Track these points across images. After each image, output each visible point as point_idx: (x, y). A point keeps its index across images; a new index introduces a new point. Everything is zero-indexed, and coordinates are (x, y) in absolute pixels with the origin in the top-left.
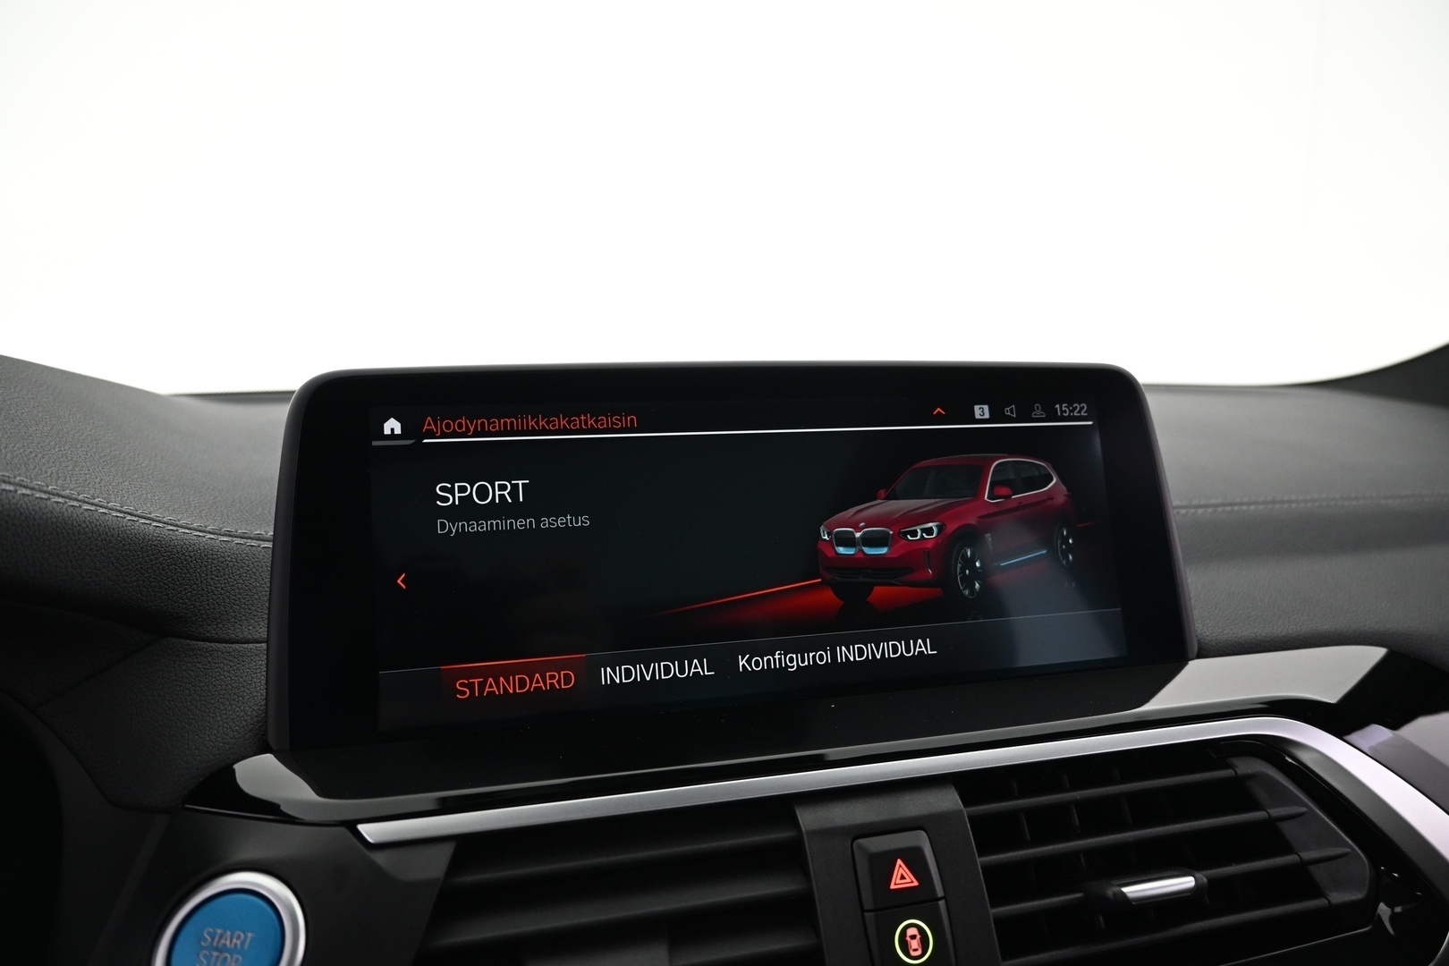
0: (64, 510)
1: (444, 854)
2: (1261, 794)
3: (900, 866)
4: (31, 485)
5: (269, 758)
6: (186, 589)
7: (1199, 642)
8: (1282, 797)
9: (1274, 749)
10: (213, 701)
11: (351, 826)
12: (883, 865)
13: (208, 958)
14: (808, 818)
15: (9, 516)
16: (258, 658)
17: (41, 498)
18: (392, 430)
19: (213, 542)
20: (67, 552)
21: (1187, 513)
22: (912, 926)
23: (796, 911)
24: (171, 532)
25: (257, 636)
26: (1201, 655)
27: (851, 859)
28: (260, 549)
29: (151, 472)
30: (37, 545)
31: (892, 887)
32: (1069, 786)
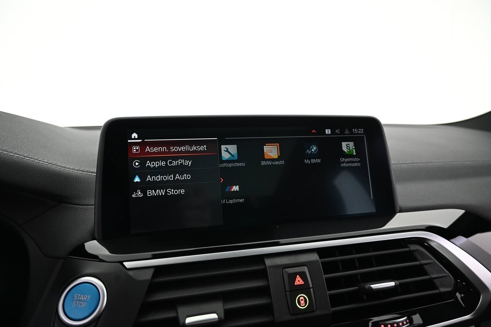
0: (29, 162)
1: (151, 271)
2: (418, 256)
3: (298, 277)
4: (19, 154)
5: (95, 241)
6: (68, 188)
7: (400, 207)
8: (425, 257)
10: (77, 224)
11: (121, 263)
12: (293, 277)
13: (76, 303)
14: (269, 262)
16: (92, 210)
17: (22, 158)
18: (135, 137)
19: (77, 173)
20: (31, 175)
21: (398, 166)
22: (302, 296)
23: (264, 291)
24: (64, 170)
25: (91, 203)
26: (401, 211)
27: (282, 275)
28: (92, 176)
29: (57, 151)
30: (21, 173)
31: (295, 284)
32: (355, 253)
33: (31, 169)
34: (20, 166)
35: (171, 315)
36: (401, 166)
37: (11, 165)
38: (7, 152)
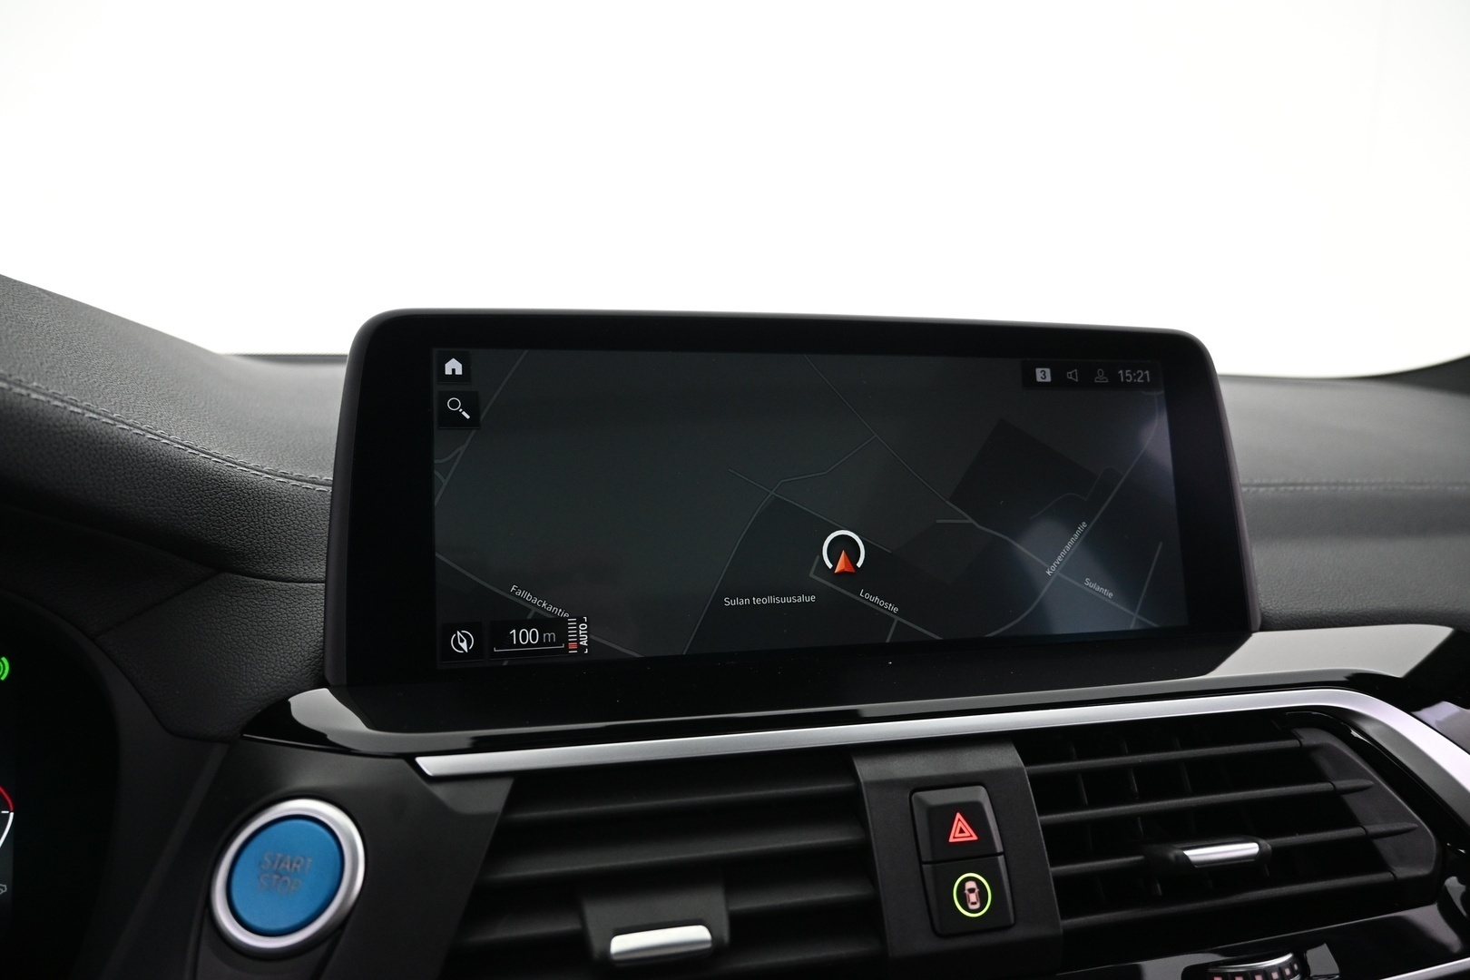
0: (129, 437)
1: (503, 789)
2: (1326, 765)
3: (959, 820)
4: (97, 411)
5: (325, 691)
6: (243, 526)
7: (1263, 615)
8: (1346, 769)
9: (1339, 721)
10: (270, 636)
11: (410, 758)
12: (943, 817)
13: (269, 880)
14: (867, 770)
15: (77, 437)
16: (313, 597)
17: (107, 423)
18: (454, 370)
19: (270, 481)
20: (132, 478)
21: (1248, 491)
22: (971, 880)
23: (855, 861)
24: (230, 469)
25: (312, 576)
26: (1267, 626)
27: (909, 811)
28: (314, 492)
29: (207, 413)
30: (103, 468)
31: (951, 840)
32: (1127, 751)
33: (133, 460)
34: (100, 448)
35: (565, 925)
36: (1258, 491)
37: (75, 444)
38: (62, 401)
